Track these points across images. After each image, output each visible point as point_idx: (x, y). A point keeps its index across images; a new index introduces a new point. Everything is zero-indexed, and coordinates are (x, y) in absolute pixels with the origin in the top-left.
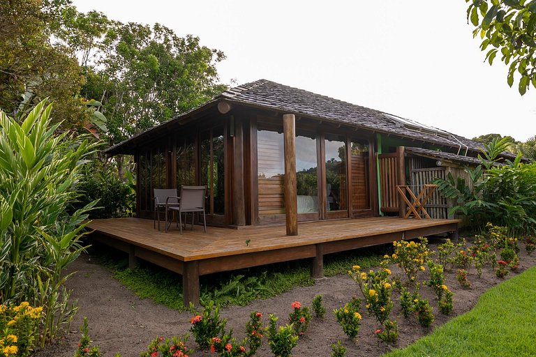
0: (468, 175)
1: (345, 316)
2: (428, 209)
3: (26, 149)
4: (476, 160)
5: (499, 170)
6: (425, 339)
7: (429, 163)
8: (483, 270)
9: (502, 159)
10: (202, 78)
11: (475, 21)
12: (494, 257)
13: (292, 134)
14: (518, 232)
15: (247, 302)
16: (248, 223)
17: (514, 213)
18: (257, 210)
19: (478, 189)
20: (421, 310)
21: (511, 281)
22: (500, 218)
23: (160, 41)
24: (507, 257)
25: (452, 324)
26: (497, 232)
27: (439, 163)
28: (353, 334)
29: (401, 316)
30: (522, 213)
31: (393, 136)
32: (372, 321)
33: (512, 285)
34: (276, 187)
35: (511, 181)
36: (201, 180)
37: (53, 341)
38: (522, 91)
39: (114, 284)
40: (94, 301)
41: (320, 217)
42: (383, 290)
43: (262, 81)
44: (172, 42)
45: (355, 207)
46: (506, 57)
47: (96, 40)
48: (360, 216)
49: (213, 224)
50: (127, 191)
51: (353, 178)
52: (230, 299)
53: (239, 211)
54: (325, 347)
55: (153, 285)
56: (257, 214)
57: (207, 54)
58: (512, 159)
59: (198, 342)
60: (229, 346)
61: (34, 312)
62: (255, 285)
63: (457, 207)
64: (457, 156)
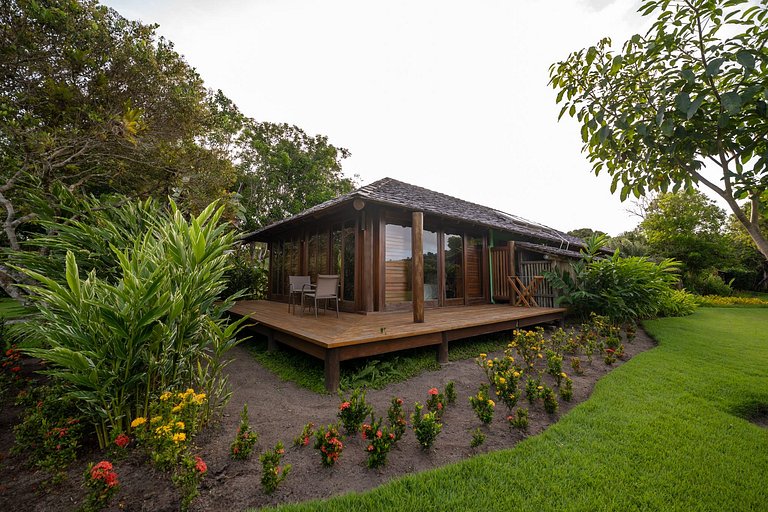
0: (571, 268)
1: (479, 402)
2: (536, 298)
3: (198, 244)
4: (577, 254)
5: (599, 264)
6: (555, 426)
7: (538, 256)
8: (593, 357)
9: (602, 253)
10: (328, 173)
11: (585, 139)
12: (601, 345)
13: (420, 230)
14: (617, 321)
15: (381, 386)
16: (376, 309)
17: (614, 303)
18: (384, 297)
19: (580, 281)
20: (547, 398)
21: (620, 369)
22: (601, 308)
23: (291, 139)
24: (612, 345)
25: (576, 411)
26: (600, 321)
27: (547, 257)
28: (488, 421)
29: (526, 401)
30: (622, 304)
31: (505, 231)
32: (503, 407)
33: (623, 373)
34: (400, 275)
35: (610, 275)
36: (332, 269)
37: (209, 425)
38: (623, 198)
39: (256, 366)
40: (240, 384)
41: (440, 305)
42: (512, 378)
43: (387, 179)
44: (302, 140)
45: (470, 295)
46: (611, 170)
47: (233, 136)
48: (474, 303)
49: (344, 309)
50: (259, 275)
51: (469, 268)
52: (367, 384)
53: (368, 299)
54: (462, 433)
55: (292, 368)
56: (384, 301)
57: (332, 151)
58: (612, 254)
59: (347, 427)
60: (379, 433)
61: (199, 398)
62: (387, 370)
63: (564, 297)
64: (559, 251)
